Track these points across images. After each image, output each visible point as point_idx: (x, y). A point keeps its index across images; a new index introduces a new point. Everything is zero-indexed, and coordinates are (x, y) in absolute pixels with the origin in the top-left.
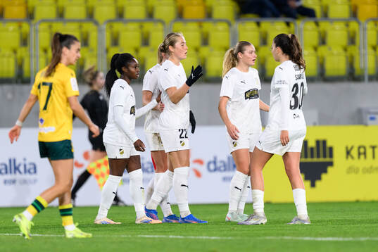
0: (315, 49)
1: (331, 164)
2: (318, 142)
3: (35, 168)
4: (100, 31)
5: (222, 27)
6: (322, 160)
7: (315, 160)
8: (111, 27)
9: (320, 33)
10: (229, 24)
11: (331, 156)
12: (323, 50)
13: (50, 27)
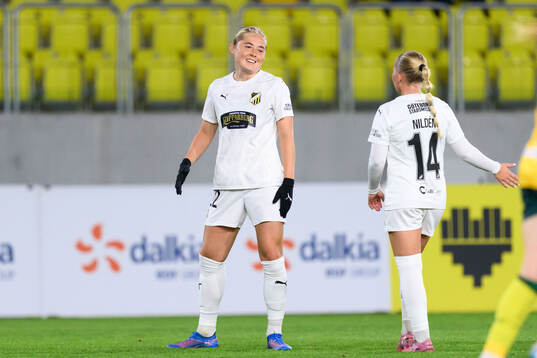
0: (483, 55)
1: (508, 248)
2: (486, 212)
3: (11, 252)
4: (122, 23)
5: (326, 17)
6: (492, 241)
7: (482, 241)
8: (140, 17)
9: (490, 28)
10: (338, 12)
11: (508, 234)
12: (495, 57)
13: (38, 16)
